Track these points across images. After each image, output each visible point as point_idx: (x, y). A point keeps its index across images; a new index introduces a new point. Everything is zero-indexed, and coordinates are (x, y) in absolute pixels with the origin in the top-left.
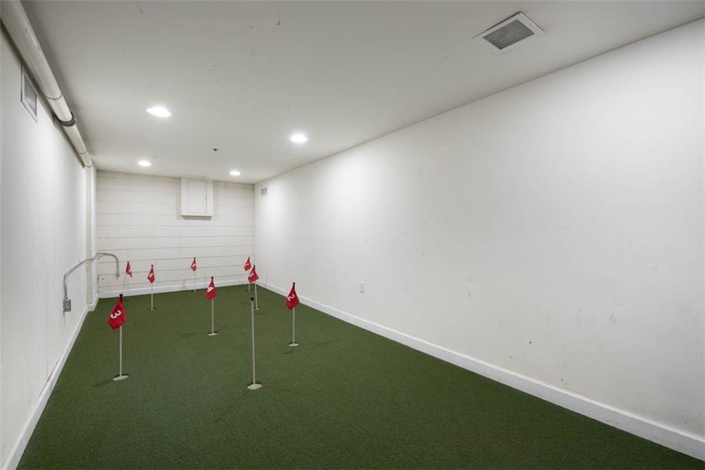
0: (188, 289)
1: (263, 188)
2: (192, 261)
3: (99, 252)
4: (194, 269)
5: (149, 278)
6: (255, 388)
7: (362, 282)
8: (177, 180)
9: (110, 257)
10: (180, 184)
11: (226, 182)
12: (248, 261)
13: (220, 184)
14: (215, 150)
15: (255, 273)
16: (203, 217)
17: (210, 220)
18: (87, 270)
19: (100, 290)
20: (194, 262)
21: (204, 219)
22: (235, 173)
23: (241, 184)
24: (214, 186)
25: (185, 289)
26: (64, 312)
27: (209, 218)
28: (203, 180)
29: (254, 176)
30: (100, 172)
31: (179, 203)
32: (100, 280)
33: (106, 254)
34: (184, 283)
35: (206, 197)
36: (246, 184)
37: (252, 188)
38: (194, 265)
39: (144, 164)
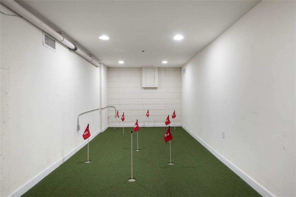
0: (146, 126)
1: (184, 69)
2: (147, 112)
3: (109, 105)
4: (148, 116)
5: (122, 119)
6: (132, 181)
7: (224, 131)
8: (141, 69)
9: (113, 108)
10: (142, 70)
11: (165, 68)
12: (174, 113)
13: (161, 69)
14: (143, 51)
15: (169, 120)
16: (154, 88)
17: (157, 89)
18: (100, 113)
19: (109, 123)
20: (148, 112)
21: (154, 89)
22: (165, 62)
23: (174, 68)
24: (158, 70)
25: (144, 126)
26: (78, 130)
27: (156, 88)
28: (152, 68)
29: (178, 62)
30: (109, 69)
31: (141, 81)
32: (109, 118)
33: (111, 107)
34: (144, 123)
35: (154, 77)
36: (176, 68)
37: (179, 70)
38: (148, 114)
39: (121, 62)
